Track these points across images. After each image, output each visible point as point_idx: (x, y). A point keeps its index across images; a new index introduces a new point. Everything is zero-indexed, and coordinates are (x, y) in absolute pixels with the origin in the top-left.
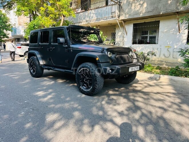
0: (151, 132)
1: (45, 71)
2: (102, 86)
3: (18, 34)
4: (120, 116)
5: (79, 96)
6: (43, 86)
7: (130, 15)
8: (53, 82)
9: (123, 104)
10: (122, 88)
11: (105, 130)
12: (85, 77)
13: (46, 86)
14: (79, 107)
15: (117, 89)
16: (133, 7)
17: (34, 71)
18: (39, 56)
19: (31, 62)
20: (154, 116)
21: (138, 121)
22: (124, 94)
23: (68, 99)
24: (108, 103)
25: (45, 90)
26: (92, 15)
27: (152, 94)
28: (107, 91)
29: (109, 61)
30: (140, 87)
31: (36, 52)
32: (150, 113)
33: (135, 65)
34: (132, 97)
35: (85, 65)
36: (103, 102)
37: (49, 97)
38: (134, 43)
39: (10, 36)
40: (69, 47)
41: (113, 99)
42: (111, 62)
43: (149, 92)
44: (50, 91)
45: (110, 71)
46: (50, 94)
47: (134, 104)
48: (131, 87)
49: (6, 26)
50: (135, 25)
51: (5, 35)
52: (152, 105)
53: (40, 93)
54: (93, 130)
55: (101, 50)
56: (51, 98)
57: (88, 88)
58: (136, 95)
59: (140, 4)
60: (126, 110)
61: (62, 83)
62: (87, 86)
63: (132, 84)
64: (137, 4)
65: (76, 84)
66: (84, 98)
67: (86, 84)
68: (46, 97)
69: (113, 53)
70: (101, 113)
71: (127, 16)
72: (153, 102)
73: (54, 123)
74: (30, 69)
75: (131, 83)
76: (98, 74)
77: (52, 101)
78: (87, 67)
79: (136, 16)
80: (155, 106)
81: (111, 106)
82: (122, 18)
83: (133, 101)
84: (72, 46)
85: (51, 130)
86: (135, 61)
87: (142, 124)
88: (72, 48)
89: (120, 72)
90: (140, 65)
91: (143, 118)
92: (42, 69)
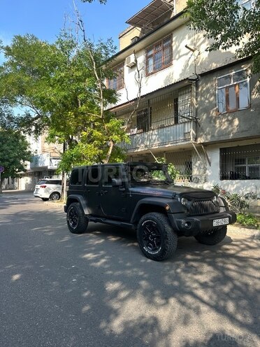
0: (244, 308)
1: (91, 223)
2: (175, 247)
3: (40, 165)
4: (203, 288)
5: (143, 261)
6: (91, 246)
7: (213, 136)
8: (102, 241)
9: (206, 273)
10: (206, 252)
11: (183, 303)
12: (150, 234)
13: (94, 246)
14: (146, 276)
15: (197, 252)
16: (217, 125)
17: (74, 224)
18: (83, 202)
19: (71, 211)
20: (251, 289)
21: (227, 294)
22: (208, 260)
23: (128, 264)
24: (185, 271)
25: (95, 252)
26: (154, 137)
27: (252, 260)
28: (183, 255)
29: (183, 210)
30: (234, 249)
31: (79, 197)
32: (246, 285)
33: (222, 217)
34: (220, 264)
35: (149, 216)
36: (179, 270)
37: (103, 261)
38: (223, 177)
39: (28, 168)
40: (127, 190)
41: (192, 266)
42: (186, 211)
43: (247, 258)
44: (102, 252)
45: (186, 225)
46: (102, 257)
47: (223, 273)
48: (220, 249)
49: (24, 154)
50: (222, 150)
51: (22, 168)
52: (250, 276)
53: (90, 256)
54: (167, 303)
55: (171, 195)
56: (105, 263)
57: (155, 250)
58: (227, 261)
59: (228, 120)
60: (212, 281)
61: (115, 241)
62: (154, 246)
63: (221, 246)
64: (223, 120)
65: (136, 244)
66: (151, 263)
67: (153, 243)
68: (99, 261)
69: (189, 200)
70: (176, 283)
71: (209, 137)
72: (251, 271)
73: (116, 293)
74: (68, 221)
75: (219, 244)
76: (168, 229)
77: (107, 266)
78: (153, 220)
79: (223, 138)
80: (254, 277)
81: (189, 275)
82: (201, 140)
83: (223, 270)
84: (131, 189)
85: (115, 300)
86: (222, 210)
87: (232, 299)
88: (132, 192)
89: (200, 226)
90: (229, 217)
91: (235, 291)
92: (87, 221)
